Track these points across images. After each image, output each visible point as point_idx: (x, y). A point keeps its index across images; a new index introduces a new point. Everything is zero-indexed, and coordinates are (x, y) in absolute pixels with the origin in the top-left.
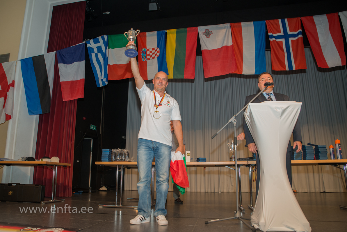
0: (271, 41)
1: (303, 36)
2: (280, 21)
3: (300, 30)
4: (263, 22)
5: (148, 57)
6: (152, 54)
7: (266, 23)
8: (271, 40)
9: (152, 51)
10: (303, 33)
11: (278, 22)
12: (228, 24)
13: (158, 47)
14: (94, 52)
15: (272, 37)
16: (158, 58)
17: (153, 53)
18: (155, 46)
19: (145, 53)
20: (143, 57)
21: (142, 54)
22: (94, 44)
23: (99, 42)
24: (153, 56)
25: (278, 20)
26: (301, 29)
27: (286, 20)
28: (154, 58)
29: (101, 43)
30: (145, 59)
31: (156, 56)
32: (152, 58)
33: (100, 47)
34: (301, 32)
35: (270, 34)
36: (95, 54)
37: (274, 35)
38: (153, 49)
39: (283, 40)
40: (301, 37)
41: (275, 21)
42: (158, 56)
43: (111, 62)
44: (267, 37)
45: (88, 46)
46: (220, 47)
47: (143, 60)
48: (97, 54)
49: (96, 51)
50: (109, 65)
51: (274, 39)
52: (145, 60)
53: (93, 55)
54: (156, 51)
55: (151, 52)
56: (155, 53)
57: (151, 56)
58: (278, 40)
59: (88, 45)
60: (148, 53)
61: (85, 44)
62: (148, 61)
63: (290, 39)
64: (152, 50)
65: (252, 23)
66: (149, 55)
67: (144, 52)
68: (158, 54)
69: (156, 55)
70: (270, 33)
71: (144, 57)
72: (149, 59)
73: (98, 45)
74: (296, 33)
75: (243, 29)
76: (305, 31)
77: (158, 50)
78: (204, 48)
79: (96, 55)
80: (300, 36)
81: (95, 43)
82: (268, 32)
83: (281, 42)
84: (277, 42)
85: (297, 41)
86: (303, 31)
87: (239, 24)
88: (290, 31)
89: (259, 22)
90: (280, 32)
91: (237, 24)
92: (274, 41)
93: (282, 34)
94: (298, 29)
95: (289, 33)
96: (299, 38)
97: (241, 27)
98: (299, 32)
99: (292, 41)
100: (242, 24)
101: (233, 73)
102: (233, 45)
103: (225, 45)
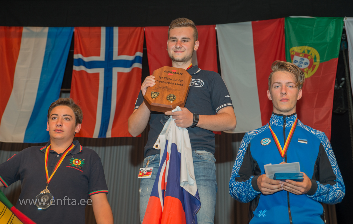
0: (75, 71)
1: (143, 66)
2: (103, 30)
3: (139, 54)
4: (66, 31)
7: (74, 33)
8: (76, 68)
11: (100, 32)
15: (80, 62)
25: (100, 29)
26: (140, 51)
27: (116, 30)
34: (139, 57)
35: (76, 56)
37: (86, 59)
39: (101, 71)
40: (138, 68)
41: (93, 30)
44: (70, 62)
51: (83, 68)
58: (90, 71)
63: (116, 71)
65: (46, 30)
70: (77, 53)
74: (131, 58)
75: (24, 40)
76: (149, 55)
80: (138, 65)
82: (75, 51)
83: (97, 75)
84: (87, 73)
85: (130, 75)
86: (143, 55)
87: (18, 31)
88: (120, 54)
89: (60, 29)
90: (98, 54)
91: (13, 29)
92: (81, 72)
93: (102, 58)
94: (136, 51)
95: (116, 57)
96: (133, 69)
97: (20, 36)
98: (136, 57)
99: (120, 74)
100: (25, 30)
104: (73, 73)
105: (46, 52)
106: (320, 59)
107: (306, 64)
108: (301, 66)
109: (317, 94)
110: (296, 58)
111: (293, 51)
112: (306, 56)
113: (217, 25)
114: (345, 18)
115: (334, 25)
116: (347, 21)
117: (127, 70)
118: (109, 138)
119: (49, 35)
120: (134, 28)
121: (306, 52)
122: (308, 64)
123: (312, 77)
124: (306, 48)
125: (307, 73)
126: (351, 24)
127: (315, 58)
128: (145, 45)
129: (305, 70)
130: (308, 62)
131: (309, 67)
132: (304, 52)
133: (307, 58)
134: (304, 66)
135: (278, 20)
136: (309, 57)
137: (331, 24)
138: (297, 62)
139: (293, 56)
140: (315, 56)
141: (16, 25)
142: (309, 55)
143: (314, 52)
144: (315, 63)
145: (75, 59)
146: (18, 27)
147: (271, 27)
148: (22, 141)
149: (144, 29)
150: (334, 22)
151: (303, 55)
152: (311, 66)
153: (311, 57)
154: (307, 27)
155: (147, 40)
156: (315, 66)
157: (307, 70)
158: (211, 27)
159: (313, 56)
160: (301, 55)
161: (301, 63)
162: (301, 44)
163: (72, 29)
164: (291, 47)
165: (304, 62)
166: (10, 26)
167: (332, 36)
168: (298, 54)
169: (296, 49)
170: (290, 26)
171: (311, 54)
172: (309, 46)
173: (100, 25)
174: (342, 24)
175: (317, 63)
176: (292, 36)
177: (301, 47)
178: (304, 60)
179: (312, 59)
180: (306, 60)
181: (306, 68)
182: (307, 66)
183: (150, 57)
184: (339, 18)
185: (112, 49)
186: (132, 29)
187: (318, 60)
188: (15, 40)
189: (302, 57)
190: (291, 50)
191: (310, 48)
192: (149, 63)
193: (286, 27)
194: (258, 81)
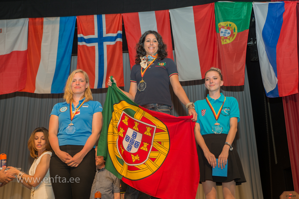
0: (79, 45)
1: (123, 40)
2: (95, 17)
3: (120, 32)
4: (72, 19)
7: (76, 19)
8: (80, 44)
10: (123, 36)
11: (93, 19)
12: (25, 19)
15: (82, 40)
25: (93, 16)
26: (121, 30)
27: (104, 16)
34: (120, 34)
35: (79, 36)
37: (86, 37)
39: (96, 45)
40: (120, 42)
41: (89, 17)
44: (76, 39)
46: (9, 53)
51: (84, 43)
58: (89, 45)
63: (106, 44)
65: (58, 19)
70: (80, 33)
74: (115, 35)
75: (45, 26)
76: (126, 32)
80: (119, 40)
82: (78, 32)
83: (93, 48)
84: (87, 47)
85: (114, 46)
86: (123, 32)
87: (40, 21)
88: (107, 32)
89: (68, 17)
90: (94, 34)
91: (37, 20)
92: (83, 46)
93: (96, 36)
94: (118, 30)
95: (105, 35)
96: (117, 43)
97: (42, 24)
98: (118, 34)
99: (108, 46)
100: (45, 19)
101: (21, 91)
102: (27, 50)
103: (16, 49)
104: (78, 47)
105: (59, 34)
106: (238, 30)
107: (229, 33)
108: (226, 35)
109: (236, 54)
110: (222, 30)
111: (220, 25)
112: (228, 28)
113: (170, 10)
114: (253, 3)
115: (246, 7)
116: (255, 4)
117: (113, 43)
118: (104, 88)
119: (61, 22)
120: (116, 14)
121: (229, 26)
122: (230, 33)
123: (232, 43)
124: (229, 23)
125: (229, 39)
126: (257, 6)
127: (235, 30)
128: (123, 26)
129: (228, 38)
130: (230, 32)
131: (231, 36)
132: (227, 25)
133: (229, 30)
134: (227, 35)
135: (211, 4)
136: (231, 29)
137: (244, 6)
138: (223, 32)
139: (220, 28)
140: (234, 28)
141: (39, 17)
142: (230, 28)
143: (234, 25)
144: (234, 33)
145: (79, 38)
146: (40, 18)
147: (206, 9)
148: (50, 93)
149: (122, 14)
150: (246, 5)
151: (227, 27)
152: (232, 35)
153: (232, 29)
154: (229, 8)
155: (124, 22)
156: (234, 35)
157: (229, 38)
158: (166, 11)
159: (233, 28)
160: (225, 28)
161: (225, 33)
162: (225, 20)
163: (75, 18)
164: (219, 22)
165: (227, 32)
166: (35, 17)
167: (245, 14)
168: (223, 27)
169: (222, 24)
170: (218, 8)
171: (232, 27)
172: (231, 21)
173: (93, 14)
174: (251, 6)
175: (236, 33)
176: (219, 15)
177: (225, 22)
178: (227, 31)
179: (232, 30)
180: (229, 31)
181: (228, 36)
182: (229, 35)
183: (127, 34)
184: (249, 2)
185: (102, 30)
186: (114, 15)
187: (236, 31)
188: (39, 27)
189: (226, 29)
190: (219, 24)
191: (231, 23)
192: (127, 38)
193: (215, 8)
194: (198, 46)
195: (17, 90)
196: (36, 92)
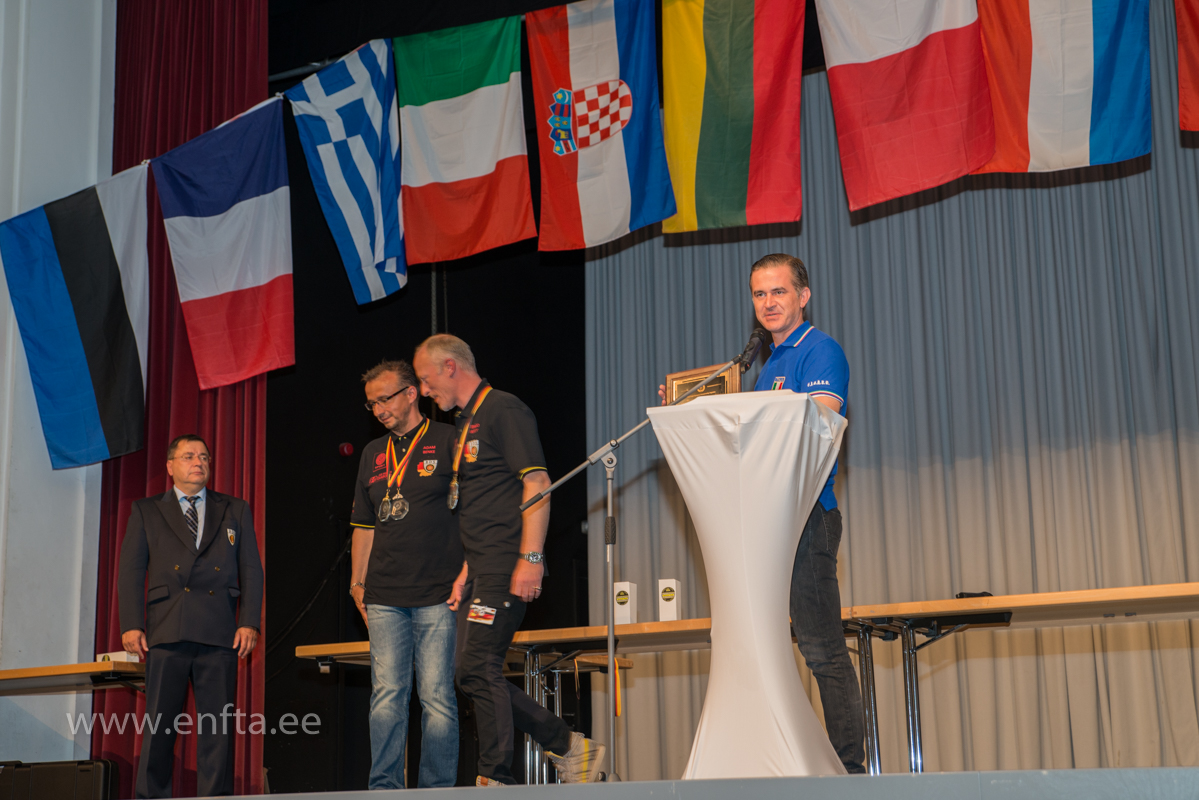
5: (583, 131)
6: (597, 112)
9: (596, 101)
13: (624, 76)
14: (327, 139)
16: (627, 132)
17: (604, 112)
18: (610, 71)
19: (564, 110)
20: (557, 137)
21: (553, 121)
22: (328, 93)
23: (347, 81)
24: (605, 123)
28: (606, 134)
29: (362, 88)
30: (566, 145)
31: (618, 126)
32: (596, 137)
33: (358, 105)
36: (337, 145)
38: (603, 89)
42: (623, 122)
43: (415, 175)
45: (295, 114)
46: (915, 42)
47: (557, 149)
48: (345, 142)
49: (336, 129)
50: (408, 191)
52: (568, 149)
53: (327, 153)
54: (614, 96)
55: (593, 105)
56: (612, 111)
57: (594, 127)
59: (299, 108)
60: (581, 109)
61: (280, 105)
62: (582, 153)
64: (595, 96)
66: (584, 120)
67: (563, 106)
68: (626, 113)
69: (615, 117)
71: (563, 135)
72: (585, 143)
73: (344, 97)
77: (625, 91)
78: (837, 55)
79: (342, 150)
81: (329, 90)
101: (981, 172)
102: (979, 22)
103: (939, 26)
195: (964, 172)
196: (1035, 166)
